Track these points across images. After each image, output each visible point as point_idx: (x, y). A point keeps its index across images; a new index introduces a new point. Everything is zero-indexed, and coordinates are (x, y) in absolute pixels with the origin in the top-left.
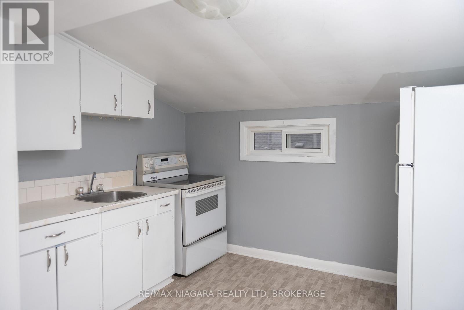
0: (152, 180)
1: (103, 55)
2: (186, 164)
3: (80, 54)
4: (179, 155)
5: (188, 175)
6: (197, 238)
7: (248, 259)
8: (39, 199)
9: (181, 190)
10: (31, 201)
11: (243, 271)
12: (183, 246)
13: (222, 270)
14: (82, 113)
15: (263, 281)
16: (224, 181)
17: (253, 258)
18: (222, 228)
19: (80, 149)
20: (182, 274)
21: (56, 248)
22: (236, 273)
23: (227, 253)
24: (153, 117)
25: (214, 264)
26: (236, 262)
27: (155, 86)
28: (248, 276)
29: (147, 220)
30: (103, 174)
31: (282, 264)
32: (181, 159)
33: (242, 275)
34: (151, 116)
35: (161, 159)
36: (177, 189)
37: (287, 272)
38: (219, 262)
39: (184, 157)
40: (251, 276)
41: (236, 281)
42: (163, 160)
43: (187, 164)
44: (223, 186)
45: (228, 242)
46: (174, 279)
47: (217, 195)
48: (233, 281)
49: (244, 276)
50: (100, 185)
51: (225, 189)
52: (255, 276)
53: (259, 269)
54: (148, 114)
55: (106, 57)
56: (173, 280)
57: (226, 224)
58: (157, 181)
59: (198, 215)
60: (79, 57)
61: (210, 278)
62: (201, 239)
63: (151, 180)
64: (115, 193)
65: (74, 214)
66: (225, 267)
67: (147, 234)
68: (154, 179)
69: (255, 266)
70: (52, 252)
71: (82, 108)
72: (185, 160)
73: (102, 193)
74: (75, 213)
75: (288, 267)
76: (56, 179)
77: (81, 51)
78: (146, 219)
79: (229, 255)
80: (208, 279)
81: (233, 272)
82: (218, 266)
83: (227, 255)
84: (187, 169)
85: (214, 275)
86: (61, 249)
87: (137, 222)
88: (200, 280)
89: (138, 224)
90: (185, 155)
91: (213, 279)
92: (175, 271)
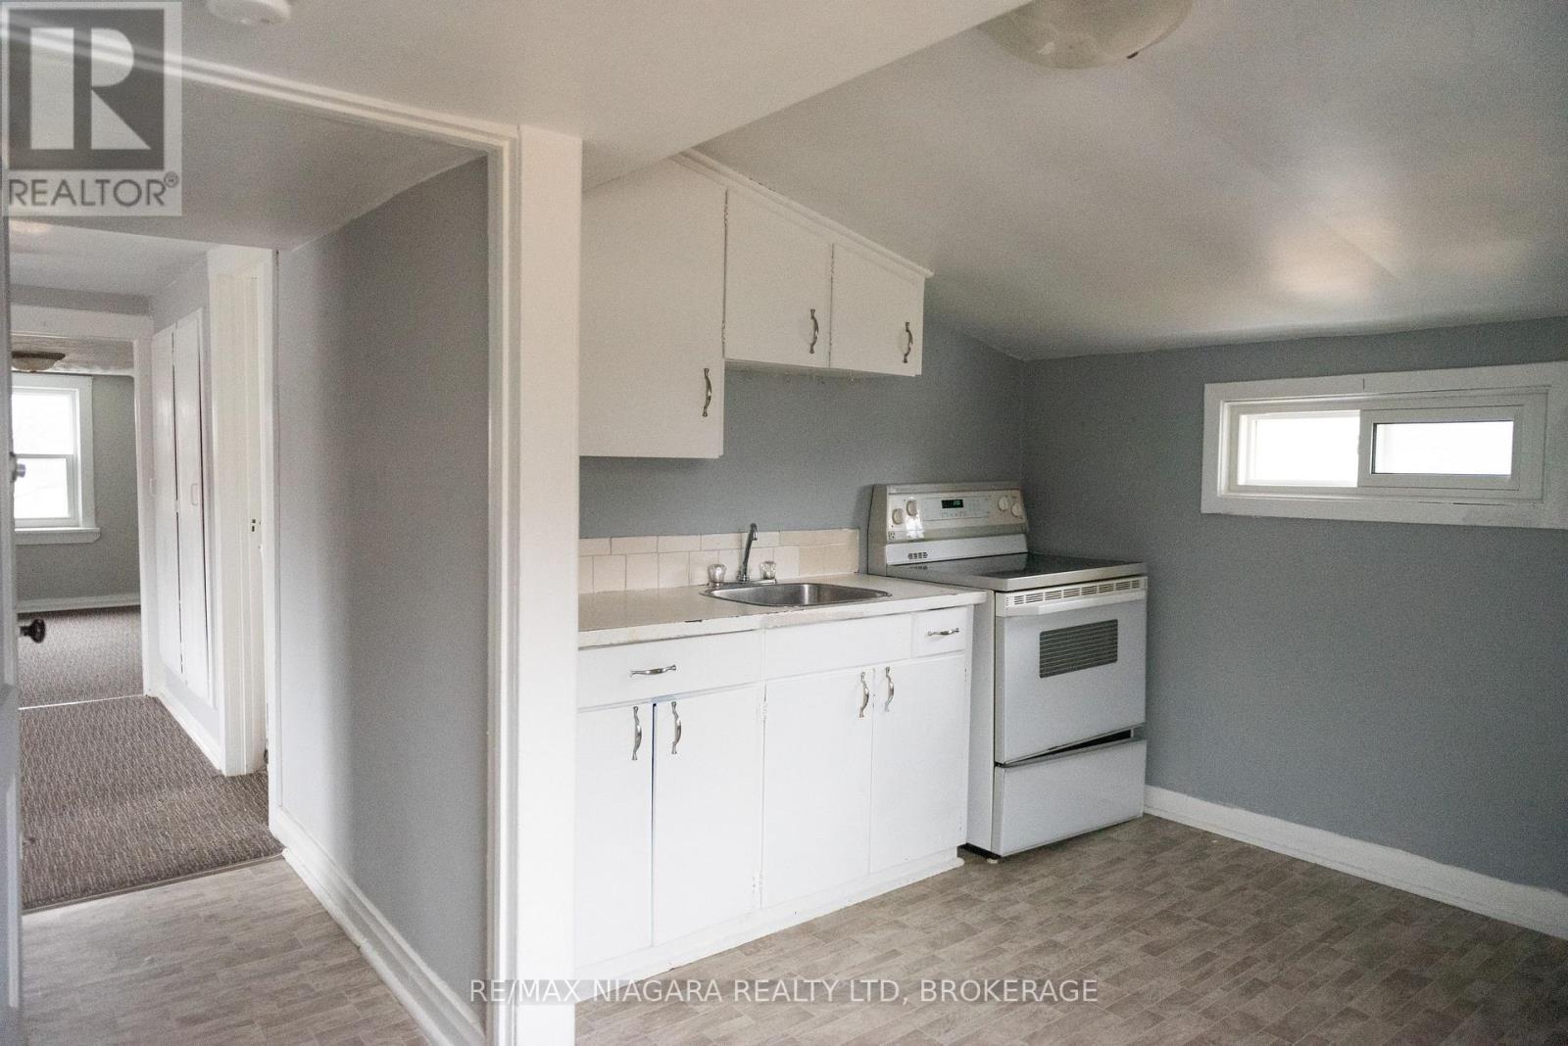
0: (914, 561)
1: (785, 199)
2: (1020, 521)
3: (726, 203)
4: (1000, 492)
5: (1025, 556)
6: (1043, 747)
7: (1215, 841)
8: (621, 588)
9: (996, 591)
10: (601, 590)
11: (1190, 871)
12: (996, 764)
13: (1119, 860)
14: (726, 362)
15: (1258, 913)
16: (1143, 580)
17: (1234, 841)
18: (1129, 731)
19: (717, 457)
20: (989, 850)
21: (654, 705)
22: (1165, 874)
23: (1145, 814)
24: (920, 372)
25: (1097, 839)
26: (1174, 843)
27: (928, 281)
28: (1207, 889)
29: (888, 670)
30: (777, 533)
31: (1339, 872)
32: (1003, 504)
33: (1186, 883)
34: (914, 368)
35: (943, 502)
36: (981, 589)
37: (1353, 900)
38: (1114, 835)
39: (1014, 497)
40: (1217, 890)
41: (1164, 896)
42: (947, 504)
43: (1024, 520)
44: (1139, 594)
45: (1150, 780)
46: (965, 859)
47: (1116, 621)
48: (1152, 895)
49: (1191, 887)
50: (767, 563)
51: (1143, 607)
52: (1231, 894)
53: (1248, 876)
54: (905, 361)
55: (794, 204)
56: (960, 862)
57: (1143, 720)
58: (928, 565)
59: (1047, 675)
60: (725, 211)
61: (1077, 875)
62: (1055, 752)
63: (908, 561)
64: (806, 587)
65: (698, 623)
66: (1133, 852)
67: (886, 709)
68: (918, 560)
69: (1239, 866)
70: (645, 711)
71: (727, 349)
72: (1018, 509)
73: (772, 585)
74: (700, 621)
75: (1357, 887)
76: (661, 538)
77: (730, 193)
78: (887, 665)
79: (1150, 823)
80: (1069, 877)
81: (1159, 870)
82: (1108, 845)
83: (1146, 820)
84: (1022, 536)
85: (1092, 869)
86: (664, 708)
87: (859, 671)
88: (1044, 876)
89: (862, 677)
90: (1017, 494)
91: (1087, 881)
92: (968, 837)
